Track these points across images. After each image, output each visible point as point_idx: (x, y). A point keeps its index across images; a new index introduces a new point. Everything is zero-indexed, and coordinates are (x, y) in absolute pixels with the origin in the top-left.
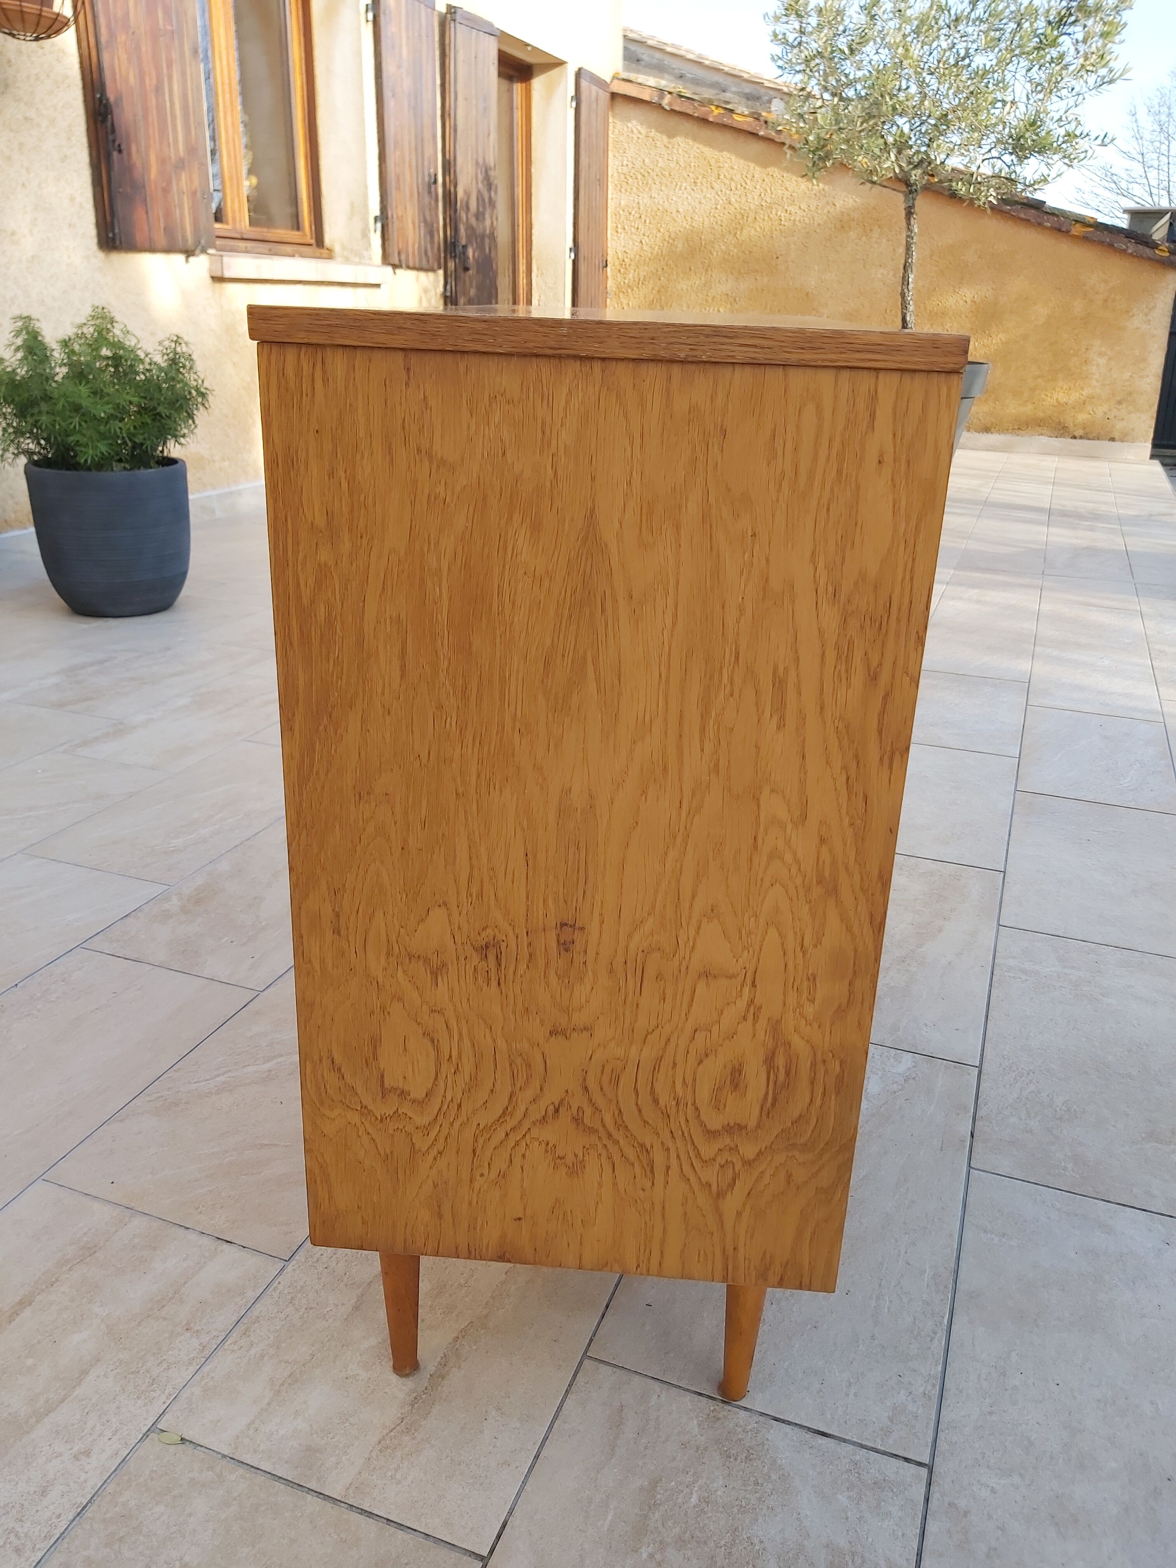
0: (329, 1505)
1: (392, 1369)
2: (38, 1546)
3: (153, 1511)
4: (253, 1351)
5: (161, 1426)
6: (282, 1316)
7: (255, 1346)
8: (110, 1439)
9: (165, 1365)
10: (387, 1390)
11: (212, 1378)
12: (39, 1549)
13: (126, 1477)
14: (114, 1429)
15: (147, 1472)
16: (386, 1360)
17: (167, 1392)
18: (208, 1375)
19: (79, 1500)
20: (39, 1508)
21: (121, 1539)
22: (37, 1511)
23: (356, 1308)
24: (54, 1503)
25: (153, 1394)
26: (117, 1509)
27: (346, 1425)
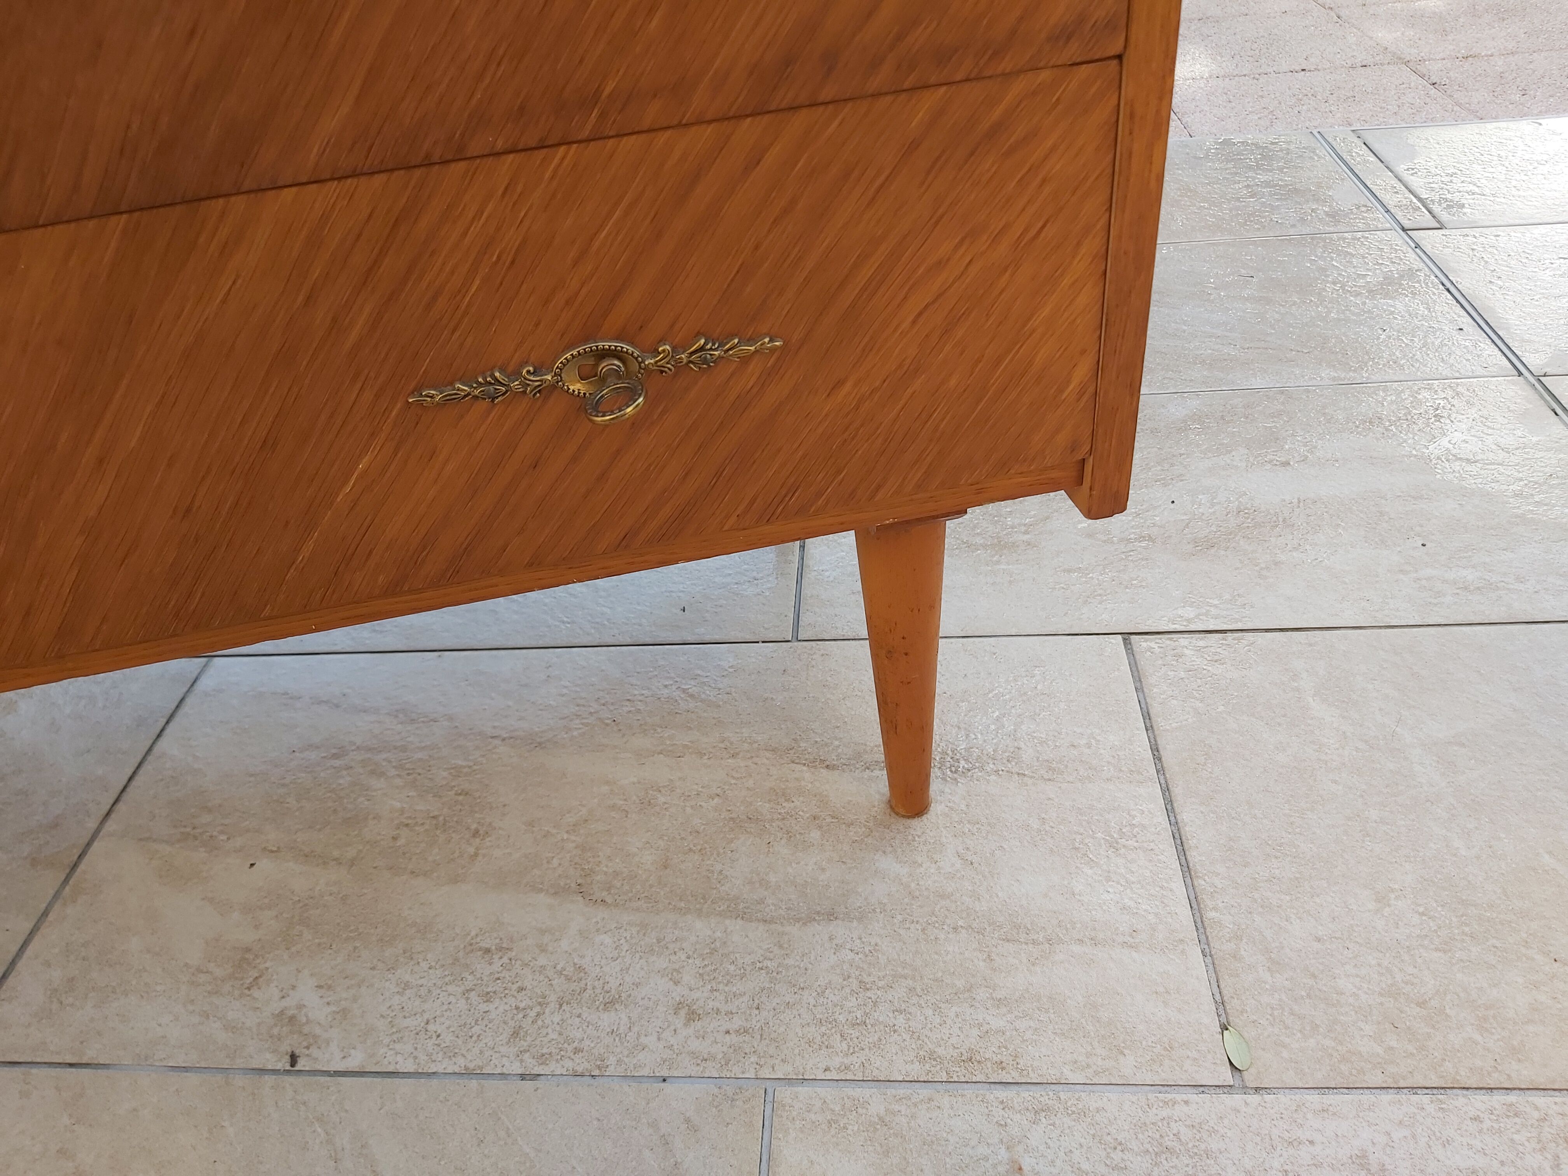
0: (1177, 791)
1: (924, 817)
2: (1536, 1115)
3: (1355, 990)
4: (997, 1023)
5: (1226, 1076)
6: (901, 1020)
7: (985, 1027)
8: (1311, 1142)
9: (1117, 1156)
10: (963, 807)
11: (1088, 1055)
12: (1537, 1108)
13: (1343, 1067)
14: (1291, 1151)
15: (1312, 1042)
16: (912, 832)
17: (1165, 1113)
18: (1088, 1066)
19: (1431, 1109)
20: (1496, 1164)
21: (1421, 1004)
22: (1502, 1163)
23: (831, 916)
24: (1470, 1147)
25: (1186, 1134)
26: (1394, 1044)
27: (1048, 828)
